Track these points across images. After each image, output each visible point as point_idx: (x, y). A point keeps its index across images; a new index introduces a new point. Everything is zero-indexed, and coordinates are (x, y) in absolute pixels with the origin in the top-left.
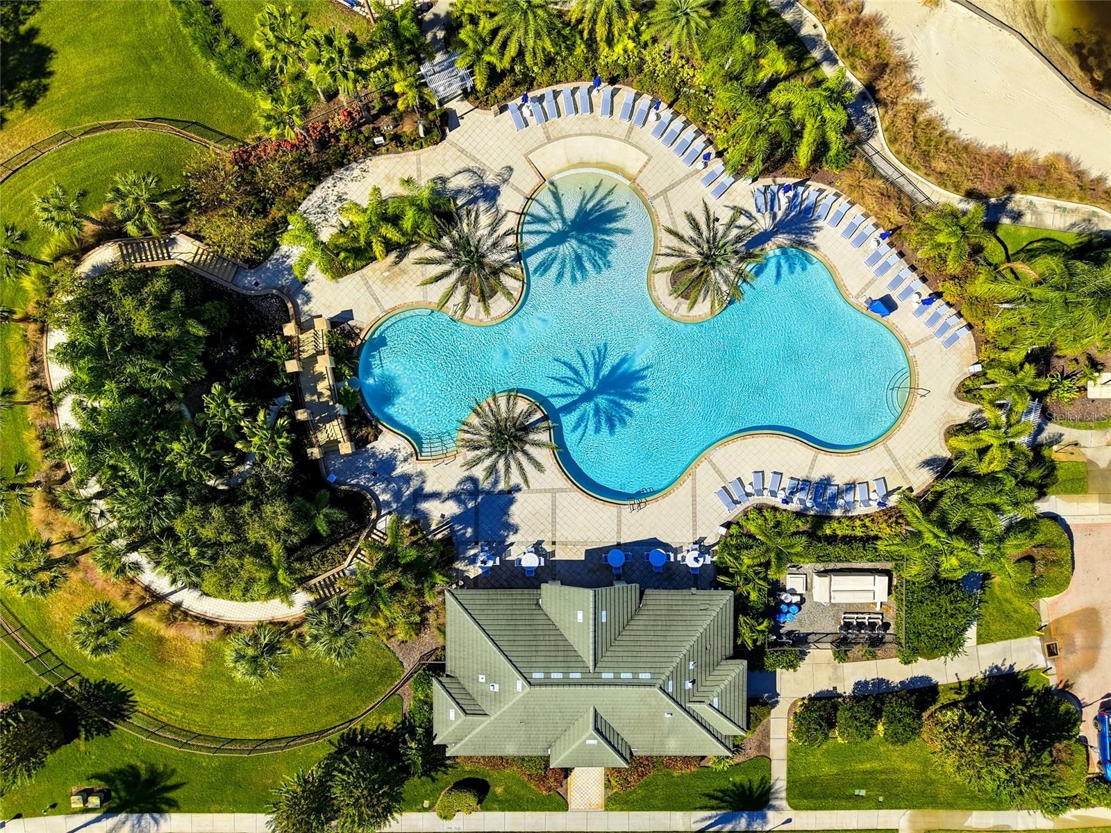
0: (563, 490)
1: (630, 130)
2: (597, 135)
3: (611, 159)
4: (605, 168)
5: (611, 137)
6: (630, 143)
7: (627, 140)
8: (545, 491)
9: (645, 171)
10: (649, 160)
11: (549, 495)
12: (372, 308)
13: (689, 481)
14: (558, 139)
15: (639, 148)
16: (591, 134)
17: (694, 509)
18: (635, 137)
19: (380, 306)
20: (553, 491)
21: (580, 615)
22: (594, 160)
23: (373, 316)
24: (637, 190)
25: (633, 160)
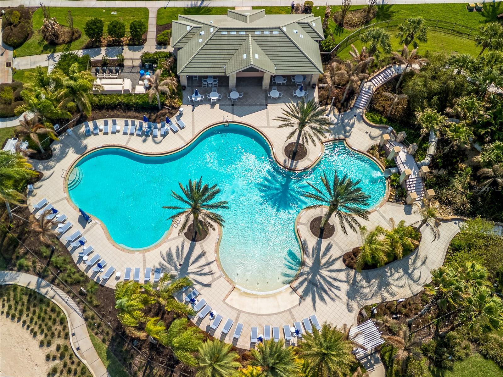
1: (237, 320)
2: (259, 315)
3: (248, 300)
4: (252, 295)
5: (250, 314)
6: (237, 310)
7: (240, 312)
9: (227, 292)
10: (224, 300)
13: (196, 132)
14: (284, 311)
15: (231, 307)
16: (262, 315)
18: (235, 314)
20: (269, 126)
24: (229, 281)
25: (235, 300)
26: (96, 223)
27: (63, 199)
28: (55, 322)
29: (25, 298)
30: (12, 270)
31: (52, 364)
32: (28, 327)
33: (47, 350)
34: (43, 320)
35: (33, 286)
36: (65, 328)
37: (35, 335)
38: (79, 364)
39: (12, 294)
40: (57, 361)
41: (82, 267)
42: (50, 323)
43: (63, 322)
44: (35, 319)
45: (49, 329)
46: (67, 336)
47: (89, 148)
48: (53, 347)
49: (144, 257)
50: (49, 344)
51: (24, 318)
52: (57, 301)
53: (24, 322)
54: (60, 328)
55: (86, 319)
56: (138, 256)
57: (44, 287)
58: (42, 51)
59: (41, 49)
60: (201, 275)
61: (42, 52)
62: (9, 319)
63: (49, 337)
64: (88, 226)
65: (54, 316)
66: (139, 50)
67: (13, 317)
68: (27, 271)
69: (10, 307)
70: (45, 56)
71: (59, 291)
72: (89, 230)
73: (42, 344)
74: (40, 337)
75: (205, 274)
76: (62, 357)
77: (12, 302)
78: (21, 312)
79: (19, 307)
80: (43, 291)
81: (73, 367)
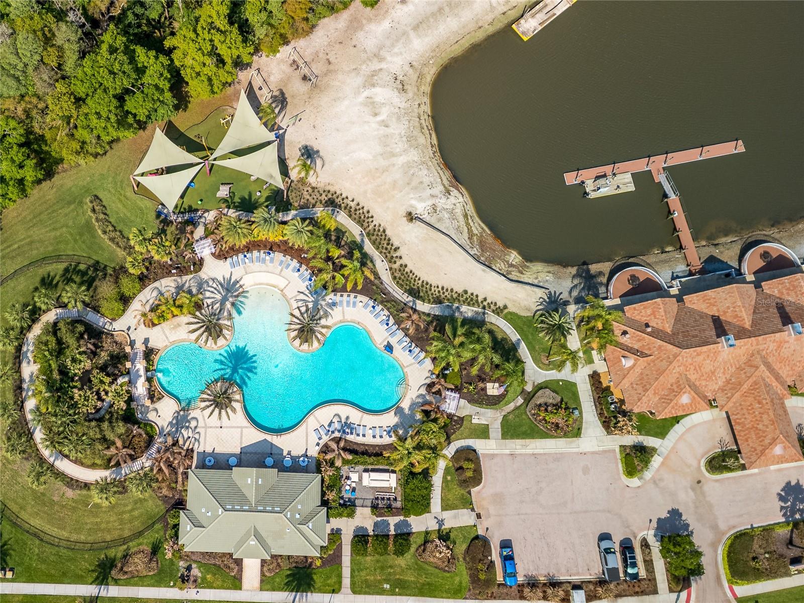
0: (246, 427)
1: (282, 270)
2: (267, 272)
3: (272, 282)
4: (270, 286)
5: (273, 273)
7: (280, 275)
9: (287, 288)
10: (289, 283)
12: (164, 340)
13: (305, 425)
15: (285, 278)
16: (265, 271)
18: (283, 273)
19: (168, 340)
22: (265, 282)
24: (284, 296)
25: (282, 283)
26: (380, 345)
27: (407, 366)
28: (400, 278)
29: (421, 294)
30: (435, 315)
31: (398, 254)
32: (416, 276)
33: (401, 262)
34: (407, 280)
35: (418, 302)
36: (393, 274)
37: (411, 272)
38: (381, 253)
39: (430, 298)
40: (395, 255)
41: (386, 312)
42: (402, 277)
43: (395, 278)
44: (412, 281)
45: (402, 274)
46: (391, 269)
47: (393, 413)
48: (398, 263)
49: (344, 316)
50: (401, 265)
51: (420, 282)
52: (401, 291)
53: (419, 279)
54: (396, 275)
55: (380, 278)
56: (348, 317)
57: (410, 301)
58: (450, 532)
59: (452, 535)
60: (304, 300)
61: (450, 530)
62: (430, 283)
63: (402, 270)
64: (386, 343)
65: (401, 282)
66: (358, 529)
67: (427, 284)
68: (424, 313)
69: (431, 290)
70: (447, 526)
71: (400, 298)
72: (385, 340)
73: (406, 266)
74: (406, 270)
75: (301, 300)
76: (392, 257)
77: (430, 293)
78: (423, 286)
79: (424, 289)
80: (410, 298)
81: (384, 251)
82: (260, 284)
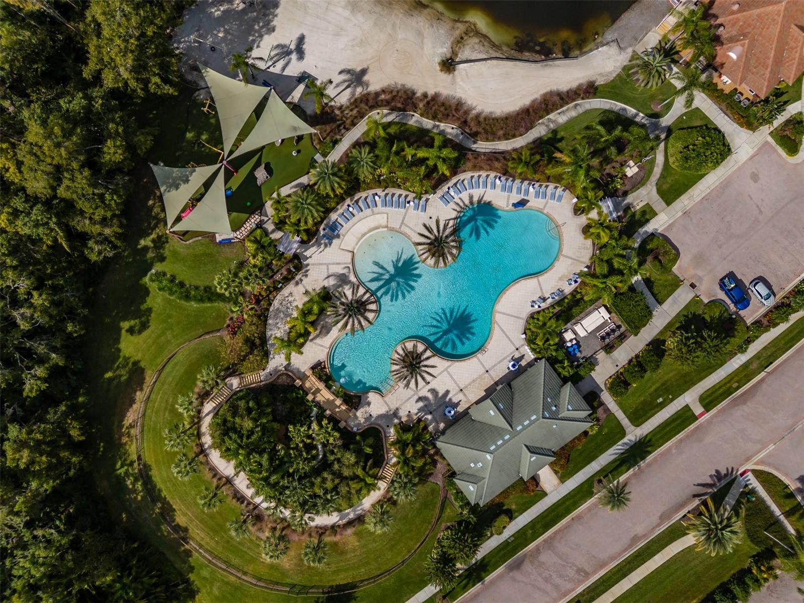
0: (449, 366)
1: (372, 210)
2: (360, 221)
3: (372, 225)
4: (374, 230)
5: (367, 217)
7: (374, 214)
8: (443, 372)
9: (389, 221)
10: (388, 216)
11: (445, 372)
12: (322, 350)
13: (496, 326)
15: (381, 214)
17: (506, 335)
19: (325, 347)
20: (446, 370)
21: (492, 413)
22: (366, 230)
23: (325, 353)
24: (392, 229)
25: (382, 220)
26: (507, 206)
27: (545, 207)
70: (673, 315)
82: (363, 235)
